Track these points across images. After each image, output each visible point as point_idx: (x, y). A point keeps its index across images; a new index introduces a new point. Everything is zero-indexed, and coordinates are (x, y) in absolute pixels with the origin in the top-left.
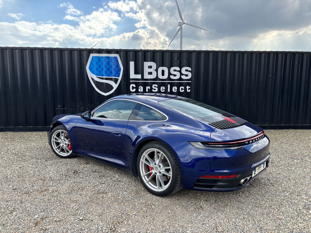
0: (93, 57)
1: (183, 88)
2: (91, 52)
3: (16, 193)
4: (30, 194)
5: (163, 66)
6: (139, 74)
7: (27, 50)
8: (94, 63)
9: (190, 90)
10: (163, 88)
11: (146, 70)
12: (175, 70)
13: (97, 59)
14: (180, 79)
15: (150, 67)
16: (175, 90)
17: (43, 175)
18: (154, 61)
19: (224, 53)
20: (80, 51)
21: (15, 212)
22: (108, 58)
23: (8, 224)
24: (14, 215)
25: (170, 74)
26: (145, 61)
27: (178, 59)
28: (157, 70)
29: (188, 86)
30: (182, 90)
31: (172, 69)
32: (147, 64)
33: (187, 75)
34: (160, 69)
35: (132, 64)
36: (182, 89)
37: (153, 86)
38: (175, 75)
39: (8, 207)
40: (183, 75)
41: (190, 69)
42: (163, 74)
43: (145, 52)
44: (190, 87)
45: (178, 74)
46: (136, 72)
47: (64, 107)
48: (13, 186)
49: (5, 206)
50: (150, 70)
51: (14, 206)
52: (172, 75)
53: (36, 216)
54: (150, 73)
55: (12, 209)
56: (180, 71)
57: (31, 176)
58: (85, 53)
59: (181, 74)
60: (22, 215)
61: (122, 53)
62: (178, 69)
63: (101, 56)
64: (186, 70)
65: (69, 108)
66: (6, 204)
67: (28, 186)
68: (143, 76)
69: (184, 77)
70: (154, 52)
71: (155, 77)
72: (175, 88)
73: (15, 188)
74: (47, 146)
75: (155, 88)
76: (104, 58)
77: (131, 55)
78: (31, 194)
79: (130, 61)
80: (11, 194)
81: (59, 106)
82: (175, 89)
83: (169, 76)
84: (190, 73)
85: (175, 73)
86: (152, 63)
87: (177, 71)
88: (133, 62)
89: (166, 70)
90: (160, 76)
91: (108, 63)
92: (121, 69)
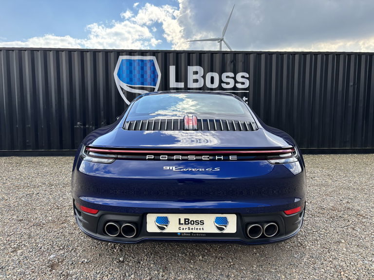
0: (122, 60)
2: (121, 53)
3: (23, 224)
4: (42, 227)
6: (181, 82)
7: (40, 51)
8: (124, 68)
11: (191, 77)
12: (227, 77)
13: (128, 63)
14: (235, 88)
15: (196, 73)
17: (60, 203)
18: (200, 65)
19: (292, 55)
20: (106, 53)
21: (19, 250)
22: (142, 61)
23: (10, 267)
24: (18, 254)
25: (221, 81)
26: (190, 66)
27: (232, 62)
28: (204, 77)
29: (244, 97)
31: (224, 75)
32: (191, 69)
33: (243, 83)
34: (209, 75)
35: (172, 69)
38: (228, 83)
39: (9, 244)
40: (238, 82)
41: (247, 75)
42: (212, 82)
43: (189, 54)
44: (247, 99)
45: (232, 81)
46: (177, 80)
47: (84, 125)
48: (18, 217)
49: (5, 242)
50: (195, 77)
51: (18, 242)
52: (224, 83)
53: (52, 256)
54: (196, 81)
55: (15, 246)
56: (234, 78)
57: (43, 204)
58: (112, 55)
59: (236, 82)
60: (31, 253)
61: (160, 55)
62: (232, 75)
63: (132, 59)
64: (243, 77)
65: (91, 126)
66: (7, 239)
67: (40, 216)
68: (186, 84)
69: (239, 86)
70: (201, 54)
71: (202, 85)
73: (20, 218)
74: (63, 171)
76: (137, 61)
77: (171, 58)
78: (44, 226)
79: (170, 65)
80: (14, 227)
81: (79, 123)
83: (220, 85)
84: (248, 81)
85: (228, 80)
86: (198, 67)
87: (231, 78)
88: (175, 66)
89: (216, 76)
90: (209, 85)
91: (142, 68)
92: (158, 76)
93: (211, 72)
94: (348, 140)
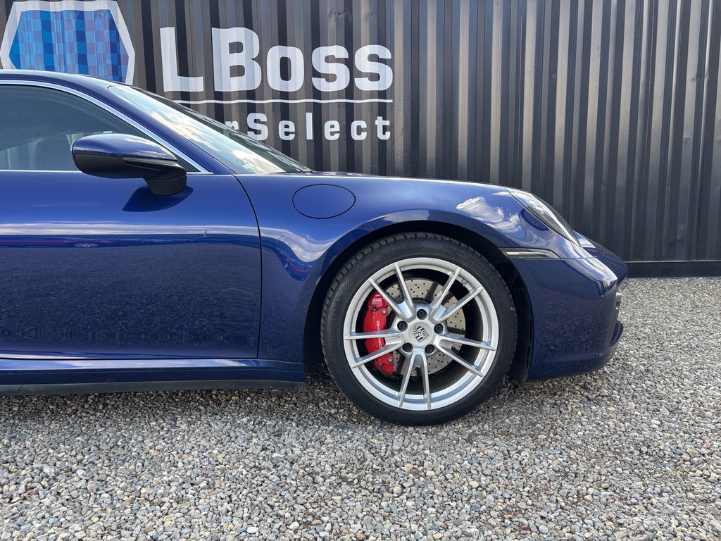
0: (22, 12)
1: (364, 125)
5: (283, 41)
6: (195, 75)
9: (388, 134)
10: (287, 126)
11: (224, 60)
12: (329, 59)
13: (39, 22)
14: (350, 91)
15: (236, 47)
16: (332, 134)
18: (248, 24)
22: (79, 15)
25: (312, 72)
26: (218, 26)
28: (261, 60)
29: (380, 118)
30: (359, 133)
31: (320, 53)
32: (224, 36)
33: (375, 77)
34: (274, 55)
35: (167, 38)
36: (360, 130)
37: (251, 118)
38: (331, 78)
40: (360, 75)
41: (386, 53)
42: (285, 73)
44: (387, 123)
45: (341, 72)
46: (184, 70)
50: (237, 59)
52: (318, 75)
54: (238, 71)
56: (349, 62)
59: (354, 73)
62: (341, 52)
63: (52, 10)
64: (373, 58)
68: (209, 81)
69: (363, 84)
71: (257, 85)
72: (332, 126)
75: (258, 127)
76: (65, 16)
79: (160, 26)
82: (333, 130)
83: (307, 82)
84: (388, 69)
85: (332, 68)
86: (242, 30)
87: (339, 61)
88: (173, 28)
89: (296, 56)
90: (275, 82)
91: (81, 36)
92: (127, 57)
93: (280, 44)
94: (679, 237)
